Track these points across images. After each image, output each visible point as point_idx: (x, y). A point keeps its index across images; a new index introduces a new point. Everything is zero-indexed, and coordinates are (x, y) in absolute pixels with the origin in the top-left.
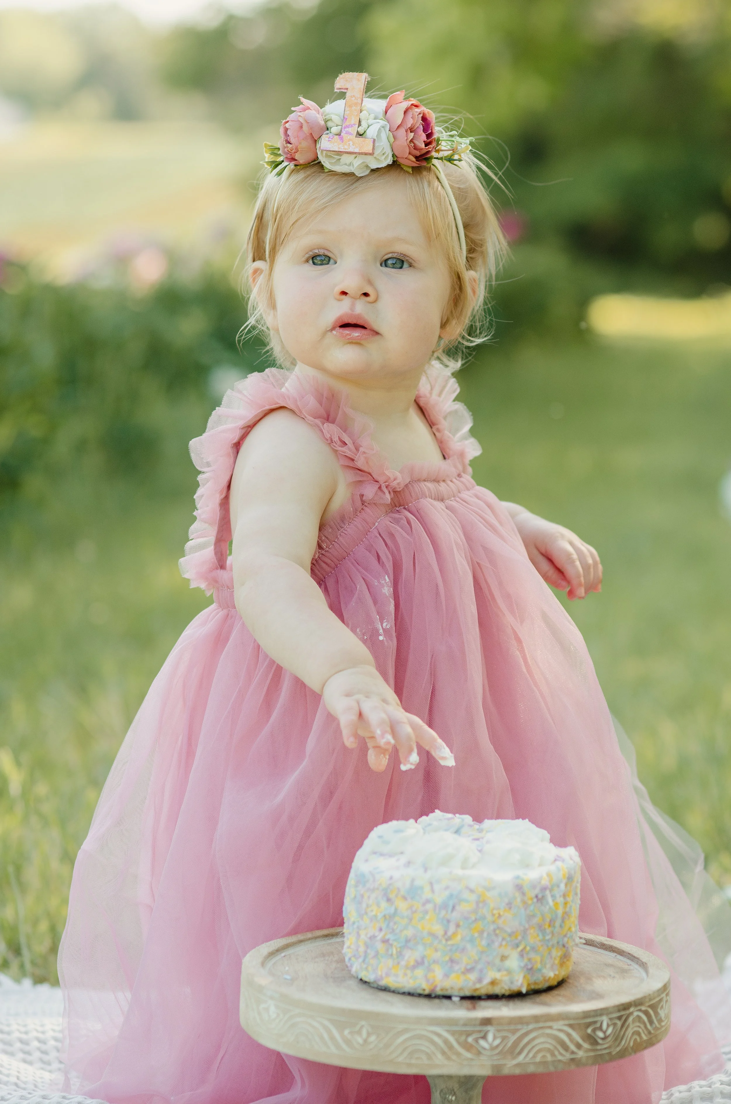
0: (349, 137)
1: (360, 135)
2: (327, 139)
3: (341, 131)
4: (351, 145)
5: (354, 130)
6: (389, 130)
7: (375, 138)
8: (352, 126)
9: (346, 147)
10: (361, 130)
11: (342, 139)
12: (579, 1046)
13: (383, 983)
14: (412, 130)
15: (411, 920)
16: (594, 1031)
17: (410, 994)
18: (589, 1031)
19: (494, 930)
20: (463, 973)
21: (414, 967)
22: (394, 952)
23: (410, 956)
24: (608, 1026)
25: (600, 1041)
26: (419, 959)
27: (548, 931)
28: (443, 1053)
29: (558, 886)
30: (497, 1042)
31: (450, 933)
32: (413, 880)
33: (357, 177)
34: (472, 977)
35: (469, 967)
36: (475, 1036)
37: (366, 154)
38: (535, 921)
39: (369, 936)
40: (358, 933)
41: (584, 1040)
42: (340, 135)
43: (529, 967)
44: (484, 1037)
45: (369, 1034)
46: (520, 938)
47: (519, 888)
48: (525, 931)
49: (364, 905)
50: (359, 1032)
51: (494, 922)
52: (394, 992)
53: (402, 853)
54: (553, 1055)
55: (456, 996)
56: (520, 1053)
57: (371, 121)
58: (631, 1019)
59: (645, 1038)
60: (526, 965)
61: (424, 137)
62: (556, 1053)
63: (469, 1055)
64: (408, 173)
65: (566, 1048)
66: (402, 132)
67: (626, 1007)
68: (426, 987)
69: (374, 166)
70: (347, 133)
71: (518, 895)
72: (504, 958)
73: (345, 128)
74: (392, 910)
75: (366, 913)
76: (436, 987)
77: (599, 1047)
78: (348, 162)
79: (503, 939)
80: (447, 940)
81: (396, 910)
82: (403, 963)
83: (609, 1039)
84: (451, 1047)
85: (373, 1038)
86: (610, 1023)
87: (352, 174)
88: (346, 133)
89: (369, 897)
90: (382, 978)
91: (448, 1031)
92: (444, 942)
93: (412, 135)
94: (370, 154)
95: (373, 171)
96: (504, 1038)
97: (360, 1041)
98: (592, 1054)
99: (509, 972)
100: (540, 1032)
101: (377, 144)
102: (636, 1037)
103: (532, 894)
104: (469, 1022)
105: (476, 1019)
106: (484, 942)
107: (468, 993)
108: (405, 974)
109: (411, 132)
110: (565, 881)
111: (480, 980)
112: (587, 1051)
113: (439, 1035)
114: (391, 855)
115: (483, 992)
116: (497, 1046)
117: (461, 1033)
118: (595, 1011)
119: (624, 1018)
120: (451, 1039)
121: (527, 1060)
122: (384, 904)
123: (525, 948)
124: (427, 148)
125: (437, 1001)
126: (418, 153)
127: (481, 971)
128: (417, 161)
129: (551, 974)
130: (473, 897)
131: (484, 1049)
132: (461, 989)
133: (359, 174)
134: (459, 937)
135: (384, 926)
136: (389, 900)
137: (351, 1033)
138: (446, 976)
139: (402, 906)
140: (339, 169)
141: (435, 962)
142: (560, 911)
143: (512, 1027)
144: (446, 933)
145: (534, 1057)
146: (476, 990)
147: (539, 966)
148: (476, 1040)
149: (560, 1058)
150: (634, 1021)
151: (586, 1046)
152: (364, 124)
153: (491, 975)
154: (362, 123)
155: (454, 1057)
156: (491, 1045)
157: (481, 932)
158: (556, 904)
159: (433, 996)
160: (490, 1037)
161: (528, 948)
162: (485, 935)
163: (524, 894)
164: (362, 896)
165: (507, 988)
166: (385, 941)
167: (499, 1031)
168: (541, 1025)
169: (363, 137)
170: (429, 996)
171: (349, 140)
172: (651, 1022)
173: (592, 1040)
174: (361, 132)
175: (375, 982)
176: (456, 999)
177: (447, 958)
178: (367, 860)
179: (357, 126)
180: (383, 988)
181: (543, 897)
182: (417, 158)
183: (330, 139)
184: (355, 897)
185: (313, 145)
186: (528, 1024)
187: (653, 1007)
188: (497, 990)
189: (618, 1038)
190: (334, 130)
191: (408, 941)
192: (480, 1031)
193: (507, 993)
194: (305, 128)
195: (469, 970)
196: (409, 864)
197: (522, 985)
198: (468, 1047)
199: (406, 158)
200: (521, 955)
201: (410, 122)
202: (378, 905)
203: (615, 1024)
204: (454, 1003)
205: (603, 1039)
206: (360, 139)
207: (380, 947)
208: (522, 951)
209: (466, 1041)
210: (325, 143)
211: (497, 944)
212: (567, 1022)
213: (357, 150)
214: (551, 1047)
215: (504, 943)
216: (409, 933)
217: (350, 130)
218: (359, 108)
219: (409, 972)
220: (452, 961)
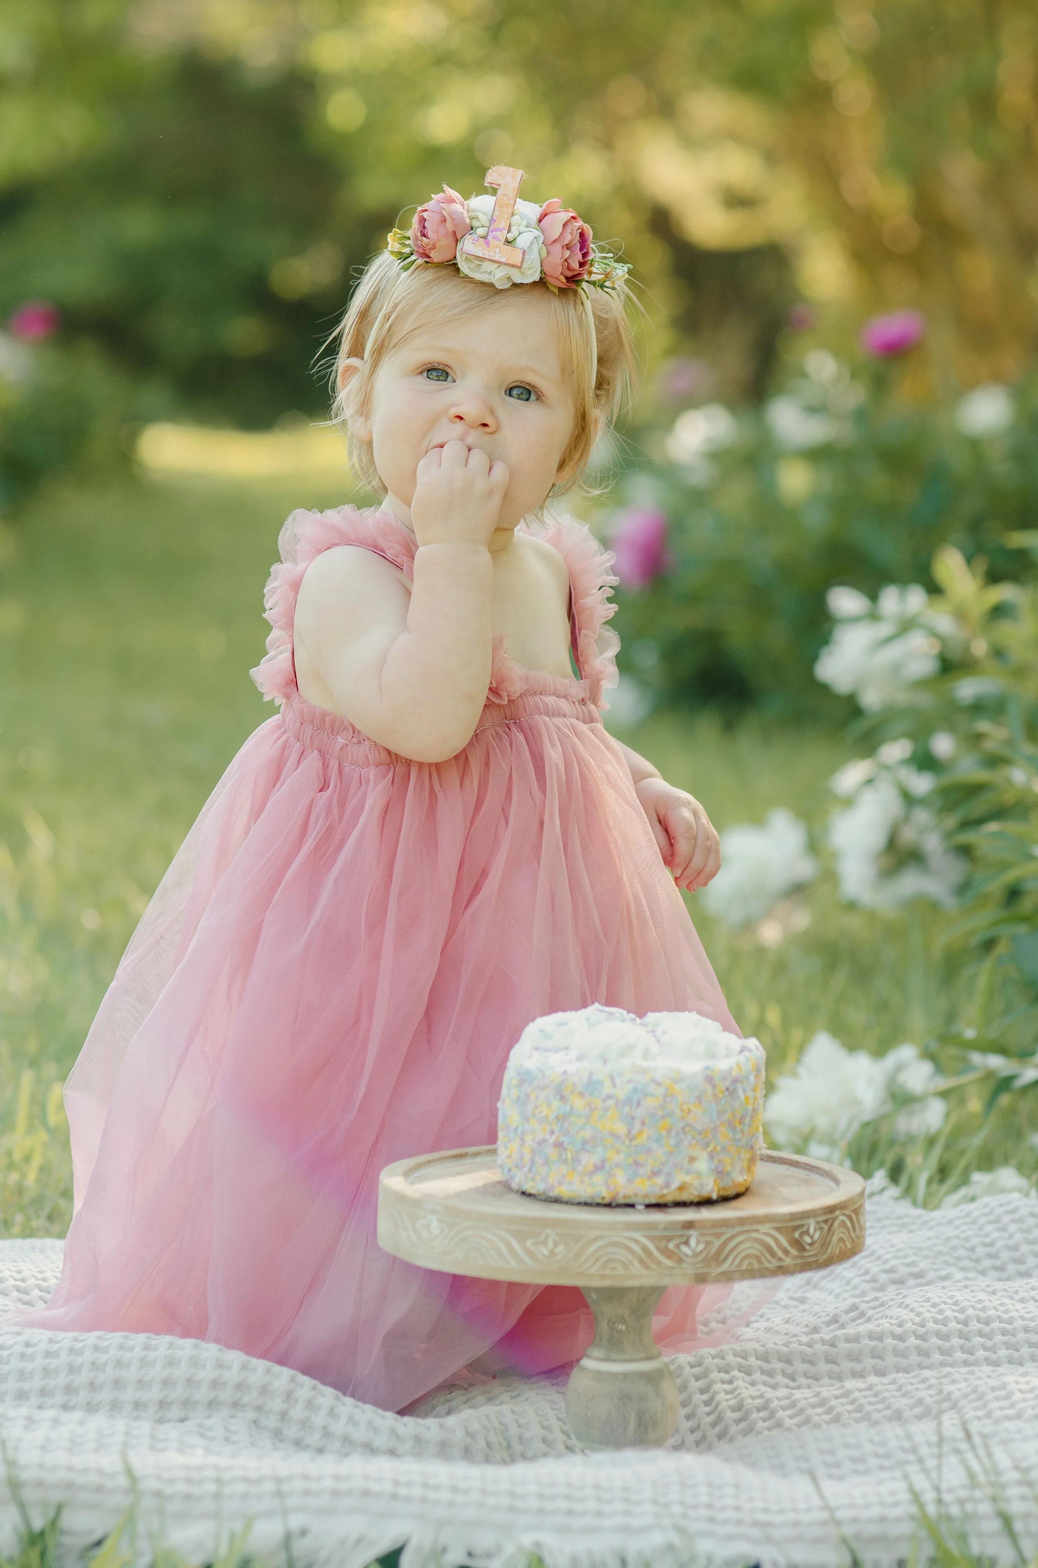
0: (496, 243)
1: (508, 242)
2: (471, 241)
3: (488, 234)
4: (497, 252)
5: (502, 235)
6: (543, 243)
7: (526, 249)
8: (500, 231)
9: (491, 254)
10: (510, 237)
11: (488, 243)
12: (786, 1252)
13: (552, 1194)
14: (568, 247)
15: (589, 1118)
16: (801, 1235)
17: (586, 1204)
18: (797, 1235)
19: (683, 1128)
20: (649, 1177)
21: (592, 1173)
22: (569, 1155)
23: (588, 1160)
24: (815, 1230)
25: (807, 1247)
26: (598, 1163)
27: (738, 1129)
28: (641, 1261)
29: (748, 1079)
30: (701, 1247)
31: (634, 1132)
32: (591, 1074)
33: (497, 289)
34: (659, 1181)
35: (656, 1170)
36: (677, 1241)
37: (513, 266)
38: (726, 1117)
39: (537, 1140)
40: (522, 1139)
41: (791, 1246)
42: (486, 239)
43: (720, 1169)
44: (687, 1243)
45: (556, 1244)
46: (710, 1136)
47: (709, 1079)
48: (715, 1128)
49: (530, 1106)
50: (544, 1243)
51: (683, 1118)
52: (566, 1203)
53: (567, 1048)
54: (760, 1261)
55: (640, 1204)
56: (725, 1260)
57: (522, 229)
58: (836, 1223)
59: (849, 1246)
60: (716, 1168)
61: (579, 257)
62: (763, 1260)
63: (669, 1263)
64: (554, 293)
65: (773, 1254)
66: (557, 248)
67: (831, 1209)
68: (606, 1194)
69: (518, 279)
70: (495, 237)
71: (708, 1087)
72: (692, 1159)
73: (492, 231)
74: (568, 1108)
75: (534, 1115)
76: (618, 1193)
77: (806, 1254)
78: (489, 271)
79: (693, 1138)
80: (631, 1140)
81: (572, 1108)
82: (580, 1168)
83: (816, 1245)
84: (649, 1254)
85: (560, 1248)
86: (817, 1227)
87: (492, 285)
88: (493, 238)
89: (537, 1097)
90: (553, 1187)
91: (646, 1237)
92: (627, 1142)
93: (567, 253)
94: (517, 267)
95: (515, 285)
96: (708, 1243)
97: (546, 1252)
98: (799, 1261)
99: (699, 1174)
100: (747, 1235)
101: (526, 257)
102: (841, 1244)
103: (722, 1086)
104: (669, 1226)
105: (677, 1222)
106: (672, 1142)
107: (653, 1201)
108: (582, 1182)
109: (568, 249)
110: (754, 1073)
111: (667, 1185)
112: (795, 1257)
113: (636, 1242)
114: (557, 1051)
115: (669, 1199)
116: (700, 1253)
117: (661, 1238)
118: (803, 1213)
119: (830, 1222)
120: (651, 1246)
121: (733, 1268)
122: (556, 1103)
123: (715, 1148)
124: (581, 269)
125: (619, 1210)
126: (570, 274)
127: (669, 1174)
128: (567, 282)
129: (741, 1179)
130: (660, 1091)
131: (686, 1255)
132: (646, 1196)
133: (499, 286)
134: (644, 1137)
135: (556, 1129)
136: (563, 1098)
137: (535, 1244)
138: (630, 1181)
139: (578, 1104)
140: (477, 276)
141: (618, 1165)
142: (750, 1107)
143: (717, 1231)
144: (630, 1132)
145: (740, 1264)
146: (663, 1196)
147: (729, 1168)
148: (678, 1246)
149: (767, 1265)
150: (839, 1226)
151: (793, 1252)
152: (515, 231)
153: (680, 1178)
154: (512, 229)
155: (654, 1266)
156: (693, 1251)
157: (669, 1130)
158: (747, 1098)
159: (614, 1204)
160: (693, 1242)
161: (719, 1148)
162: (673, 1133)
163: (714, 1086)
164: (528, 1096)
165: (696, 1193)
166: (558, 1145)
167: (702, 1235)
168: (747, 1228)
169: (512, 245)
170: (609, 1205)
171: (497, 246)
172: (854, 1230)
173: (799, 1245)
174: (510, 239)
175: (544, 1193)
176: (640, 1207)
177: (631, 1161)
178: (530, 1056)
179: (506, 231)
180: (553, 1200)
181: (734, 1090)
182: (566, 278)
183: (474, 242)
184: (518, 1098)
185: (453, 245)
186: (733, 1226)
187: (856, 1211)
188: (685, 1197)
189: (825, 1244)
190: (481, 231)
191: (585, 1143)
192: (682, 1236)
193: (696, 1200)
194: (449, 224)
195: (655, 1174)
196: (580, 1058)
197: (712, 1190)
198: (669, 1254)
199: (556, 278)
200: (711, 1156)
201: (568, 238)
202: (549, 1104)
203: (821, 1229)
204: (640, 1212)
205: (810, 1244)
206: (508, 248)
207: (551, 1152)
208: (712, 1151)
209: (666, 1247)
210: (468, 245)
211: (686, 1143)
212: (774, 1225)
213: (503, 260)
214: (758, 1254)
215: (694, 1142)
216: (587, 1133)
217: (498, 234)
218: (510, 210)
219: (586, 1179)
220: (637, 1164)
